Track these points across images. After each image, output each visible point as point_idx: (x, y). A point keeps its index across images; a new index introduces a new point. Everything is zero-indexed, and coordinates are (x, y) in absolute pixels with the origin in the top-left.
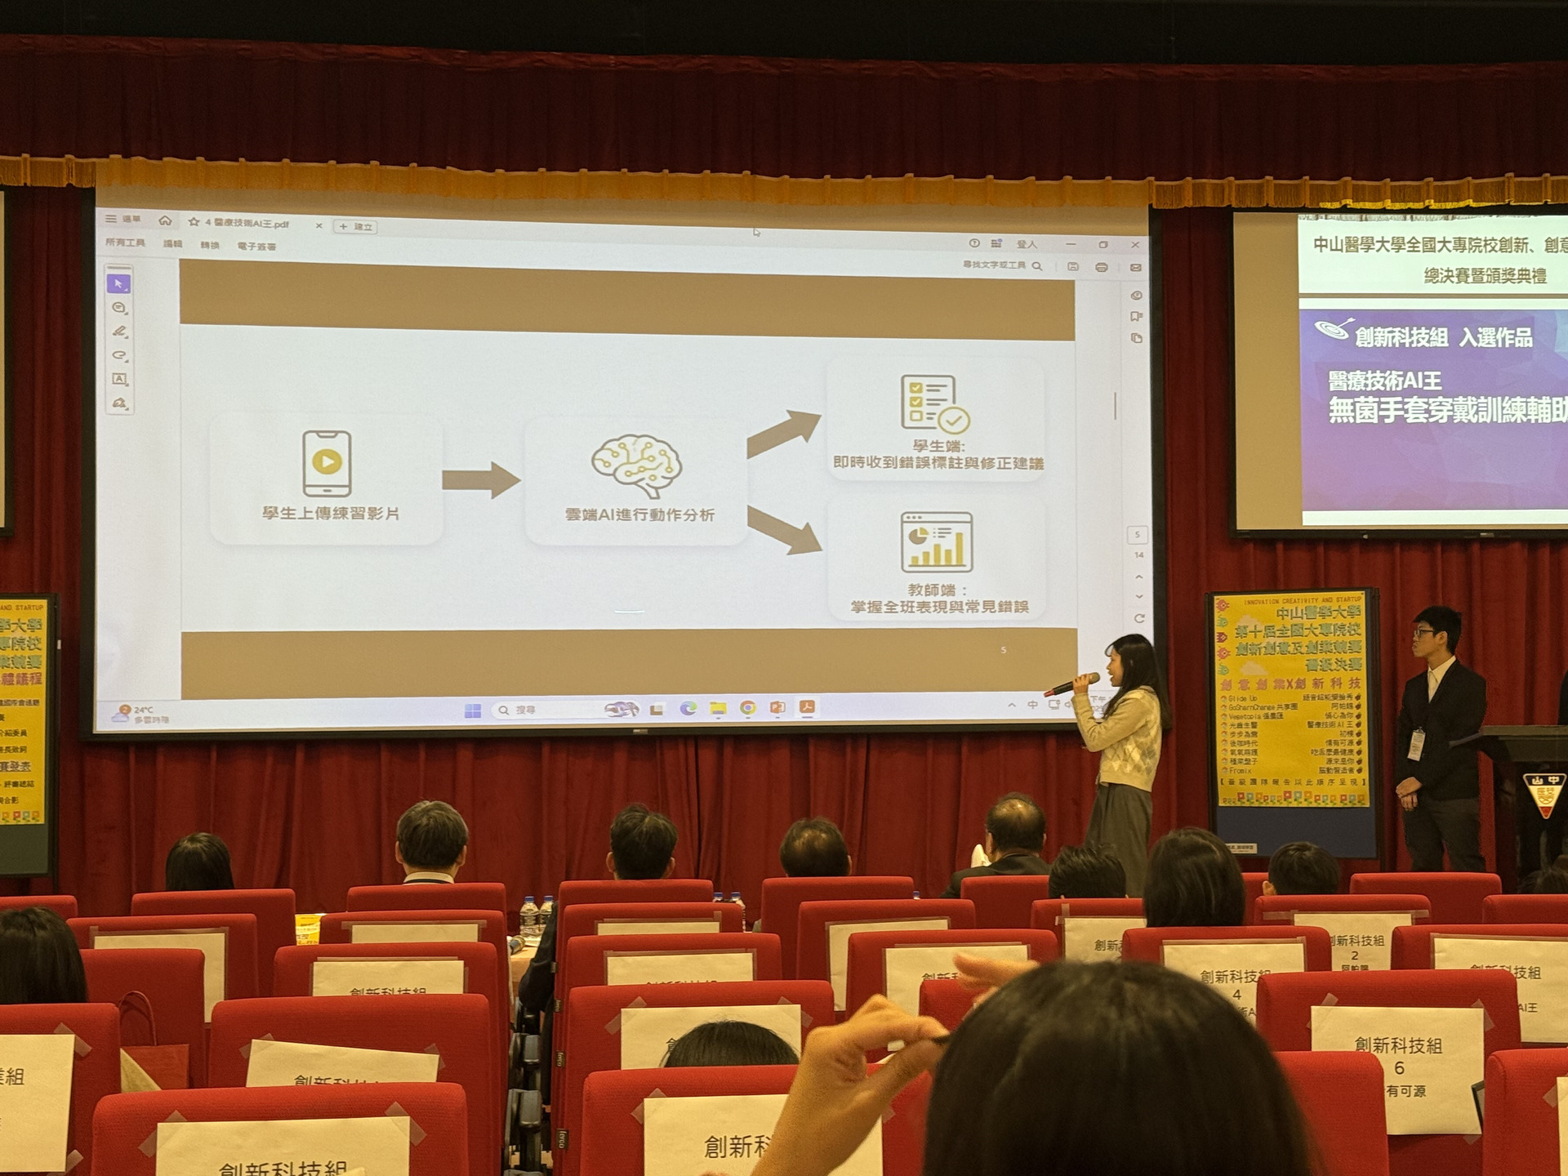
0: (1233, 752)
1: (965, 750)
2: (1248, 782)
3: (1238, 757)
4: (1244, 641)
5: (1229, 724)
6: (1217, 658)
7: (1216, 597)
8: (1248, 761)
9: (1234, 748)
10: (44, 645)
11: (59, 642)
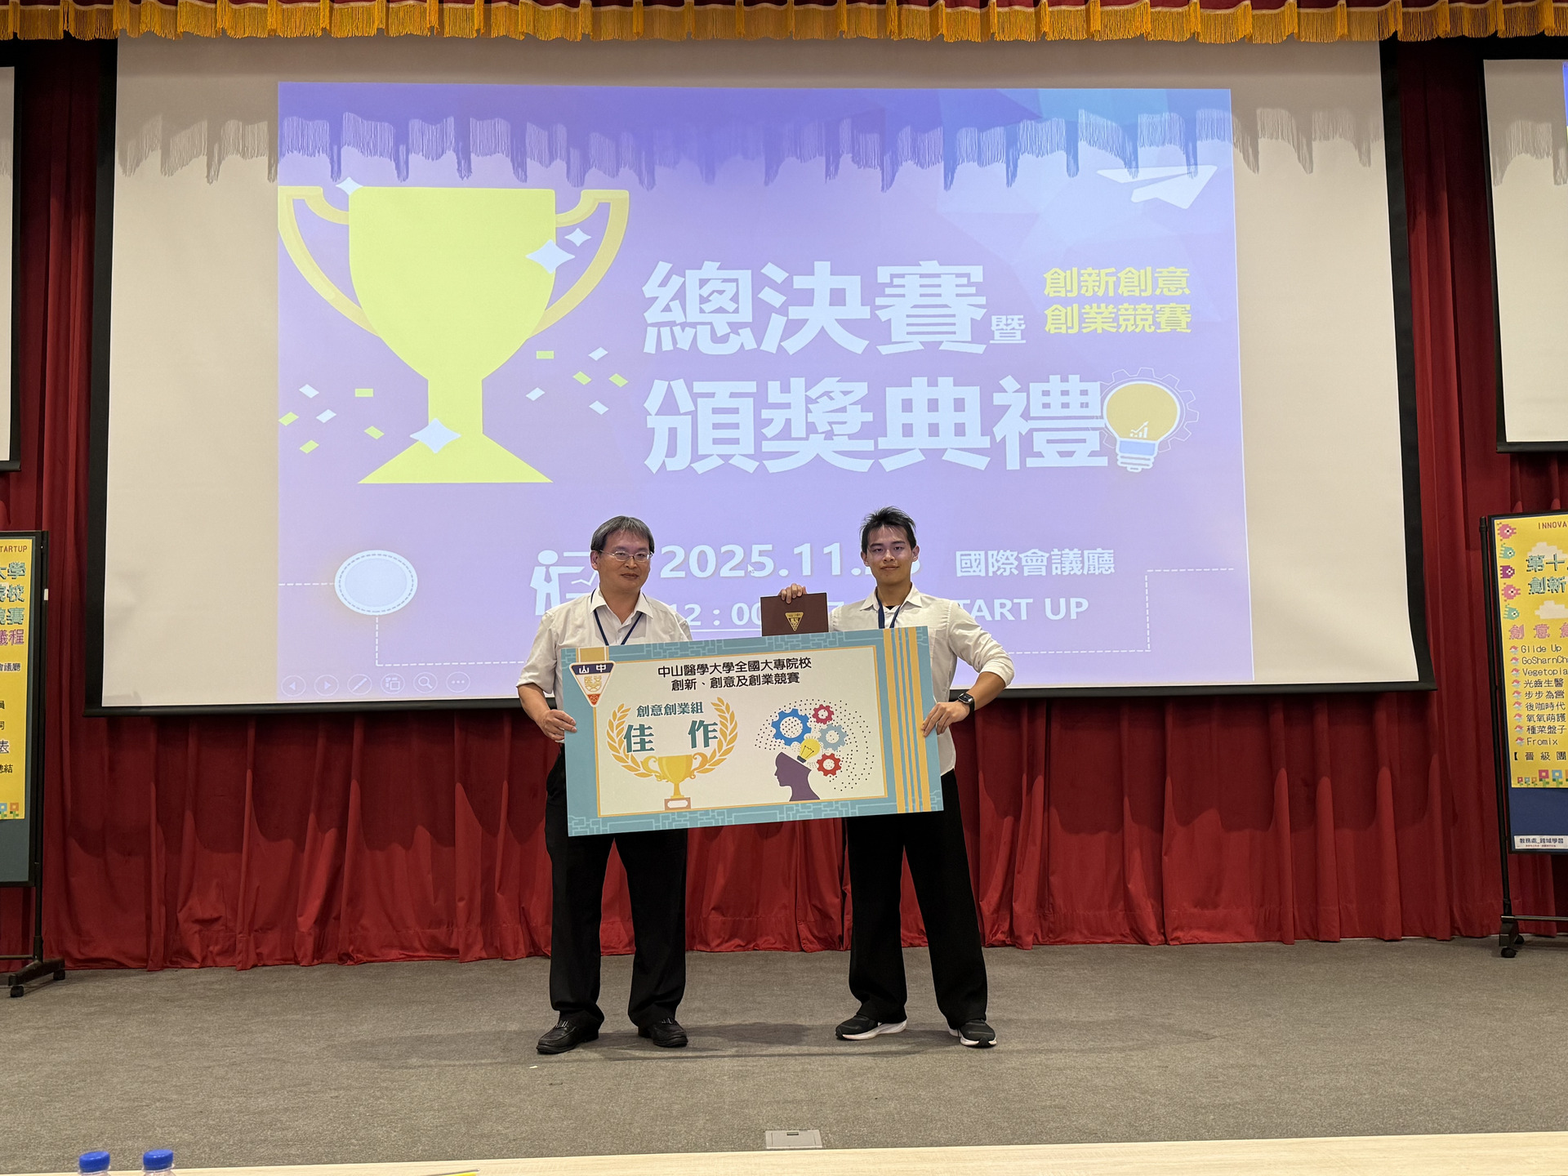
0: (1530, 718)
1: (1169, 721)
2: (1553, 756)
3: (1538, 724)
4: (1539, 576)
5: (1522, 684)
6: (1502, 598)
7: (1497, 522)
8: (1552, 729)
9: (1531, 713)
10: (26, 594)
11: (46, 592)
